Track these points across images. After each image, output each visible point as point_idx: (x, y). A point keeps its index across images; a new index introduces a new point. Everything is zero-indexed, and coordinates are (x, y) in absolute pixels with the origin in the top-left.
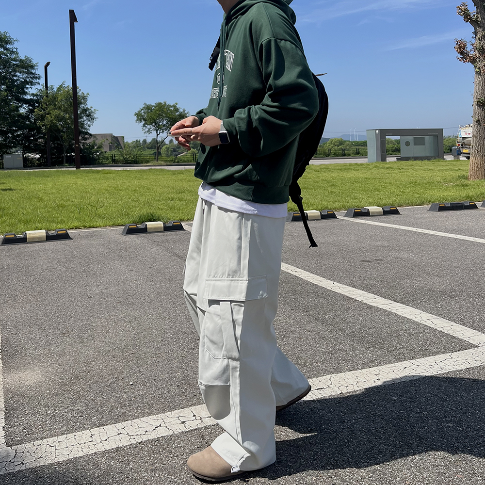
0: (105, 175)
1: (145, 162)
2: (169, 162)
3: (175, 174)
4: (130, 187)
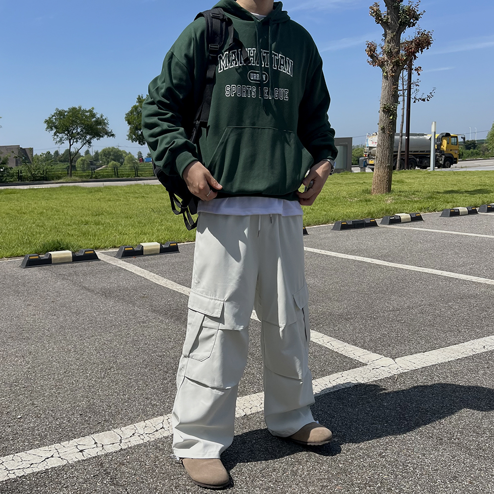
0: (8, 195)
1: (56, 178)
2: (85, 178)
3: (92, 192)
4: (36, 209)
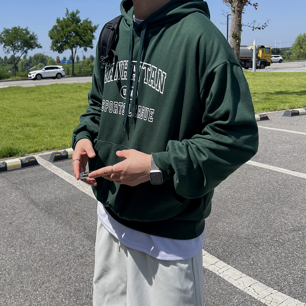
1: (6, 78)
2: (24, 77)
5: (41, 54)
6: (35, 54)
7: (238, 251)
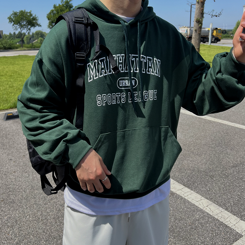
1: (16, 48)
2: (29, 48)
5: (40, 31)
6: (36, 31)
7: (199, 180)
